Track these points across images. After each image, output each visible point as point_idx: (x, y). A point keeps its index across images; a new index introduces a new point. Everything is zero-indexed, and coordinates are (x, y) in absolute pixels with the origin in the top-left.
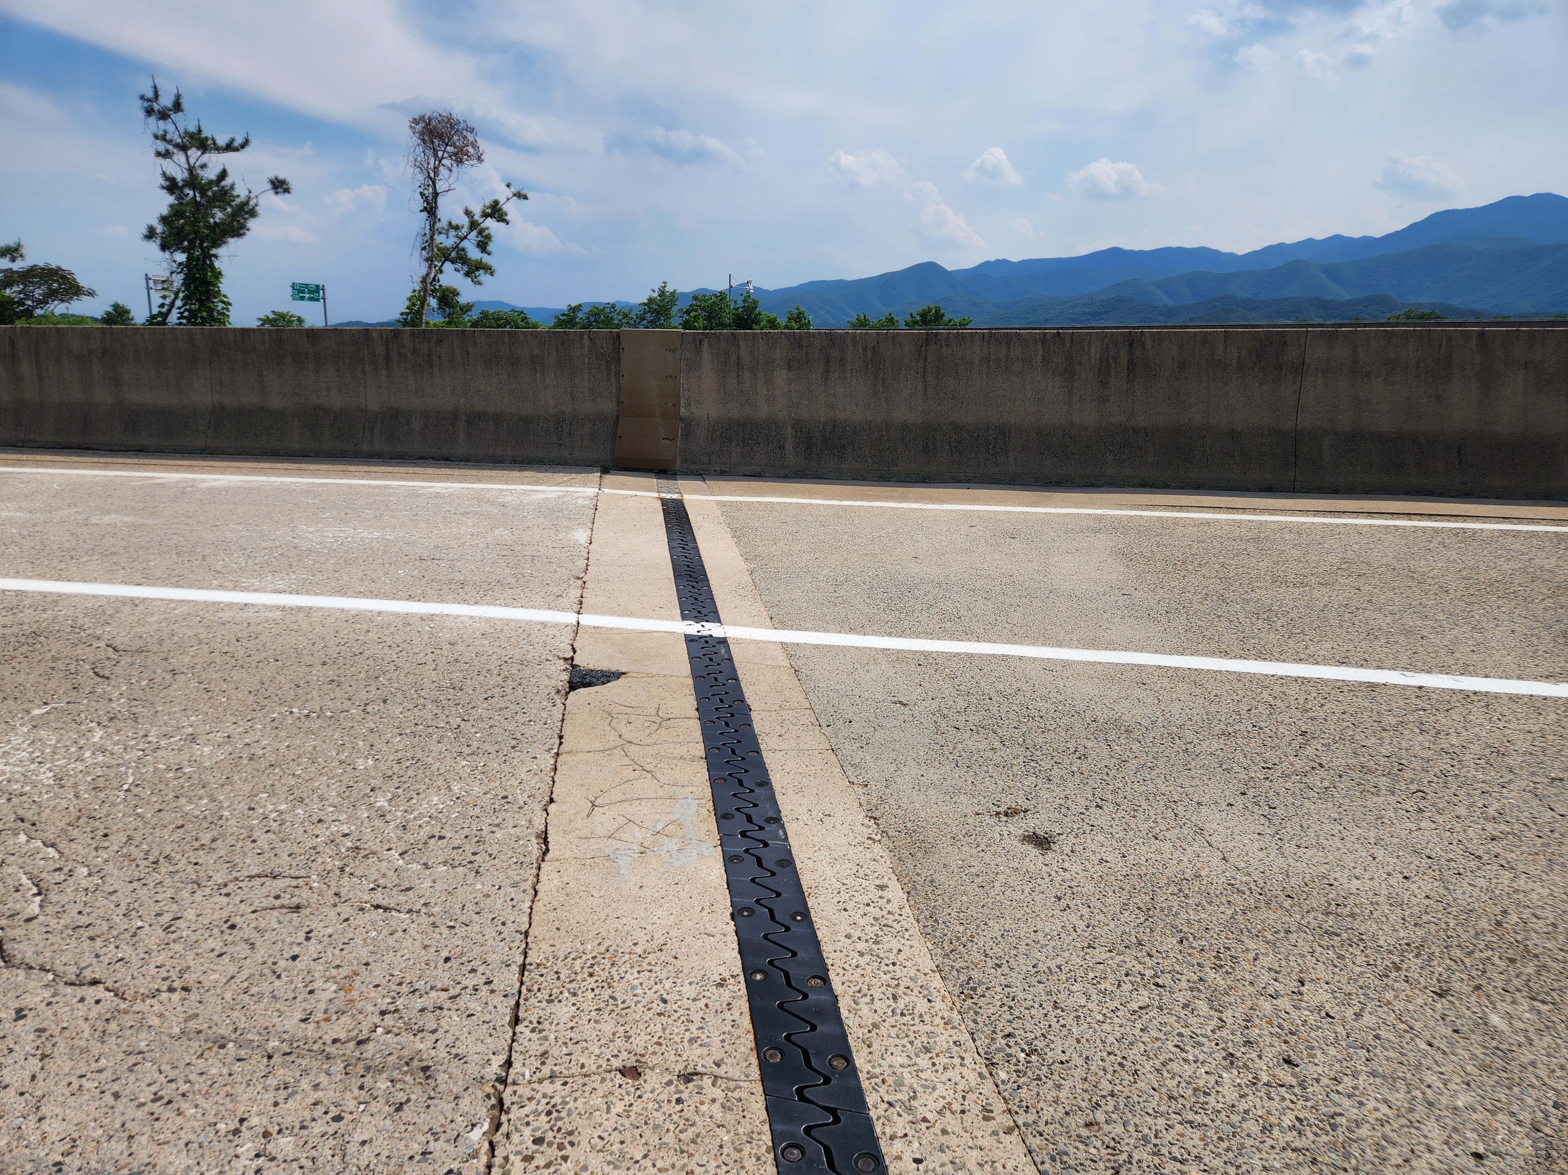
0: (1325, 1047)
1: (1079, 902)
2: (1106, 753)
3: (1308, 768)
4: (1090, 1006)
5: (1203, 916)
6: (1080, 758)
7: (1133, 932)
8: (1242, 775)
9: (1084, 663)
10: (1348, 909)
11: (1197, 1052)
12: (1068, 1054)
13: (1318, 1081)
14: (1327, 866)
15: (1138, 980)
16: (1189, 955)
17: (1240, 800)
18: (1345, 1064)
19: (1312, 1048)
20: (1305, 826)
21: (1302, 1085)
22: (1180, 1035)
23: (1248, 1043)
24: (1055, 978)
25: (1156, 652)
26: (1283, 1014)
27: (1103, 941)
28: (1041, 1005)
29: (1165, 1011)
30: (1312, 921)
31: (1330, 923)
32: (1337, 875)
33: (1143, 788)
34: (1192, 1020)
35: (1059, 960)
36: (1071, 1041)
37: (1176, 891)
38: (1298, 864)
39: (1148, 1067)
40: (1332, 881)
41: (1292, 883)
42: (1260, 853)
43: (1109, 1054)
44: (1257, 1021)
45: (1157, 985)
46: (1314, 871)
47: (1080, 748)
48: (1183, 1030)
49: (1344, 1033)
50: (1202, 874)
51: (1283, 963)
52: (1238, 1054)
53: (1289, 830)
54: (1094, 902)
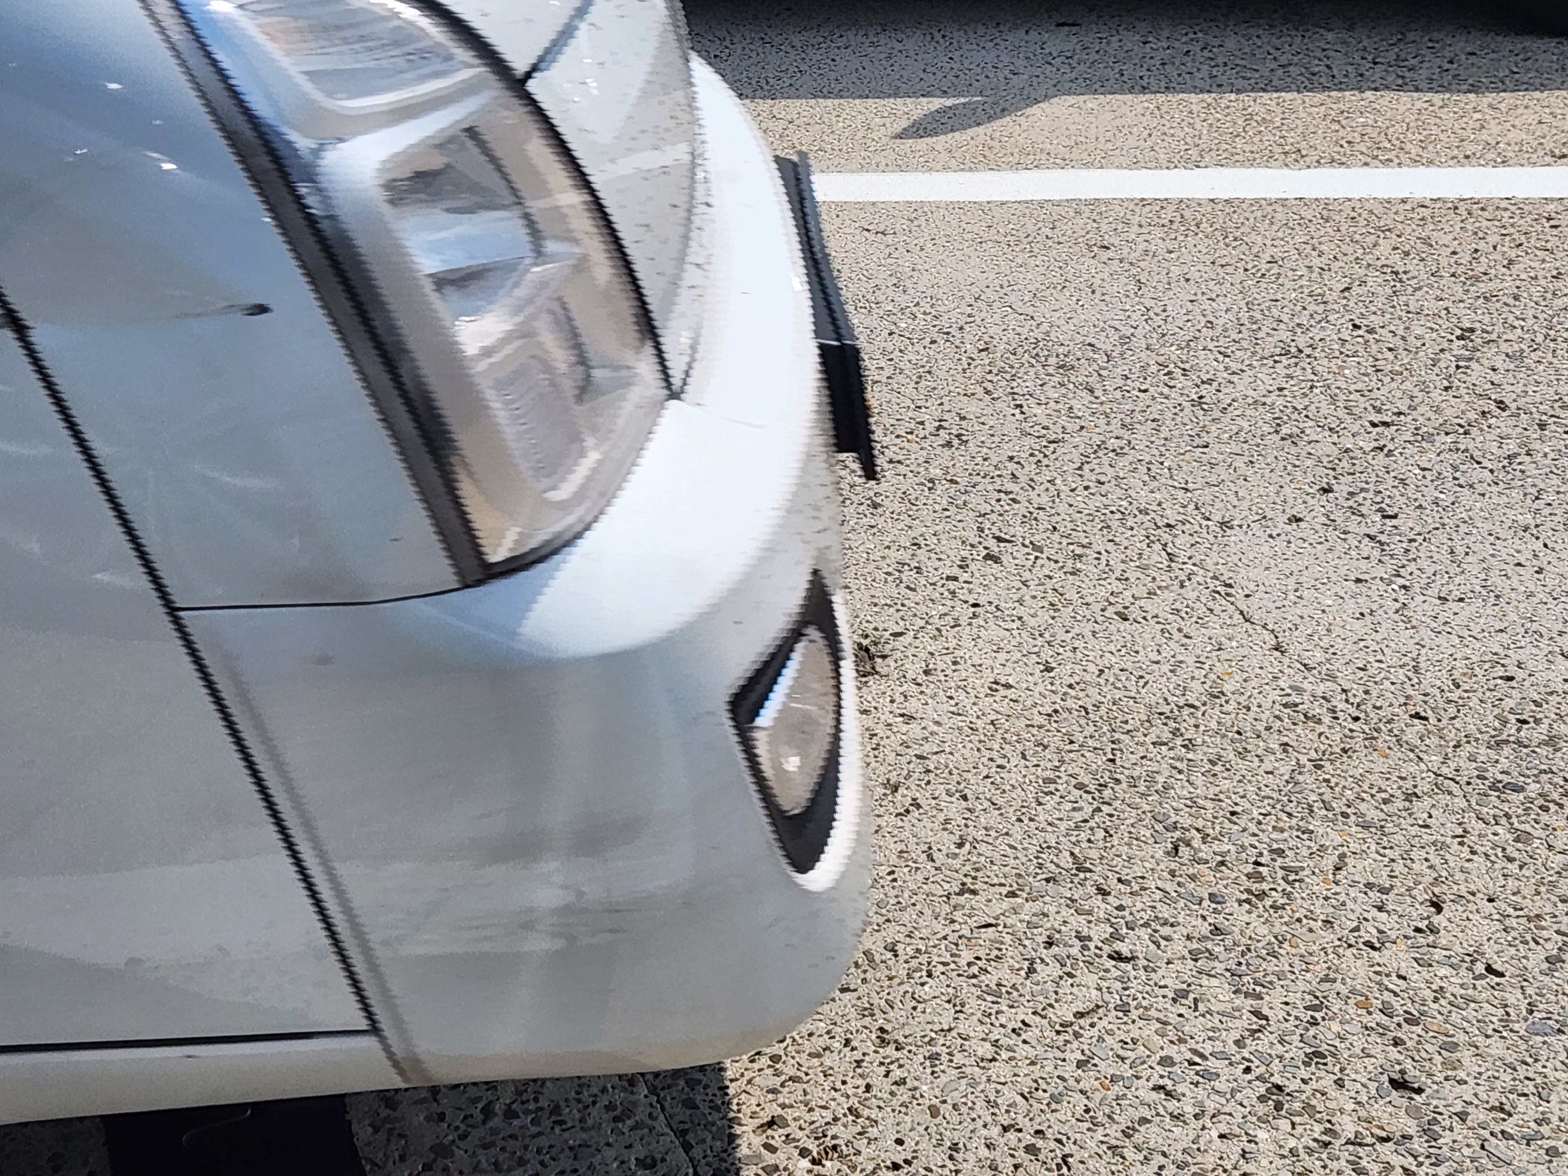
0: (1480, 1040)
1: (941, 791)
2: (1011, 427)
3: (1472, 415)
4: (963, 1027)
5: (1226, 785)
6: (949, 444)
7: (1065, 844)
8: (1326, 448)
9: (961, 206)
10: (1544, 727)
11: (1200, 1092)
12: (909, 1144)
13: (1462, 1116)
14: (1504, 637)
15: (1075, 951)
16: (1193, 878)
17: (1318, 503)
18: (1522, 1071)
19: (1453, 1047)
20: (1460, 550)
21: (1430, 1134)
22: (1166, 1061)
23: (1316, 1056)
24: (882, 974)
25: (1135, 164)
26: (1394, 983)
27: (994, 873)
28: (847, 1042)
29: (1135, 1013)
30: (1464, 764)
31: (1504, 764)
32: (1522, 655)
33: (1098, 501)
34: (1195, 1026)
35: (892, 933)
36: (919, 1114)
37: (1166, 736)
38: (1442, 640)
39: (1091, 1144)
40: (1512, 671)
41: (1425, 686)
42: (1357, 625)
43: (1005, 1129)
44: (1336, 1005)
45: (1117, 957)
46: (1474, 651)
47: (951, 419)
48: (1171, 1051)
49: (1523, 1007)
50: (1227, 688)
51: (1399, 867)
52: (1292, 1086)
53: (1423, 563)
54: (976, 785)
